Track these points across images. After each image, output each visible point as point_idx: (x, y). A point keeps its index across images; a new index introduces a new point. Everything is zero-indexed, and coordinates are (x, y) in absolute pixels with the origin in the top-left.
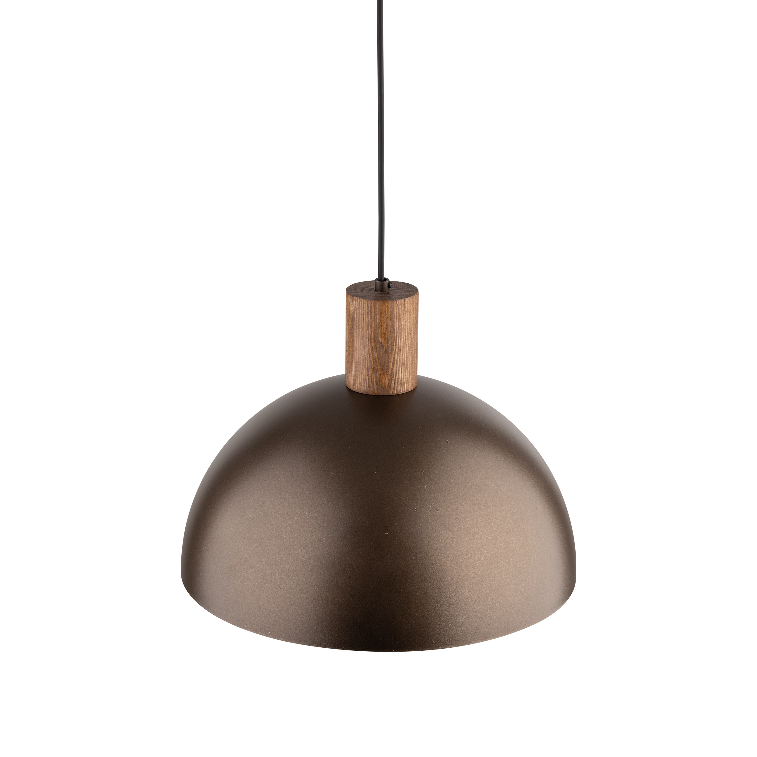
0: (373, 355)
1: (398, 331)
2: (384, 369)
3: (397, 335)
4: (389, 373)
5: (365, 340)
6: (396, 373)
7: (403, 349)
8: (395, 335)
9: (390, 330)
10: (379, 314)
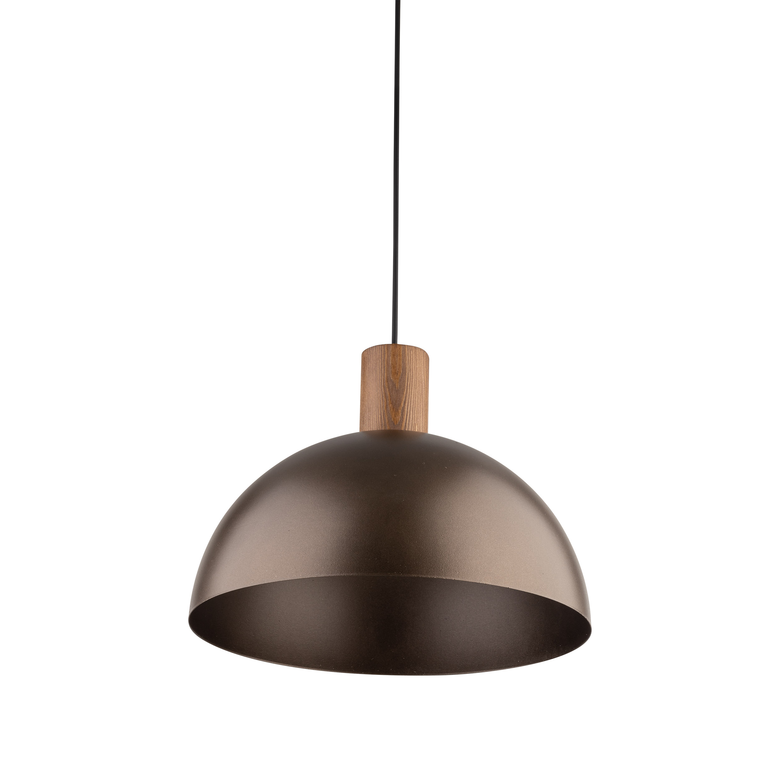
0: (385, 394)
1: (409, 373)
2: (396, 407)
3: (408, 377)
4: (401, 410)
5: (378, 382)
6: (407, 412)
7: (414, 392)
8: (407, 376)
9: (402, 371)
10: (392, 356)
